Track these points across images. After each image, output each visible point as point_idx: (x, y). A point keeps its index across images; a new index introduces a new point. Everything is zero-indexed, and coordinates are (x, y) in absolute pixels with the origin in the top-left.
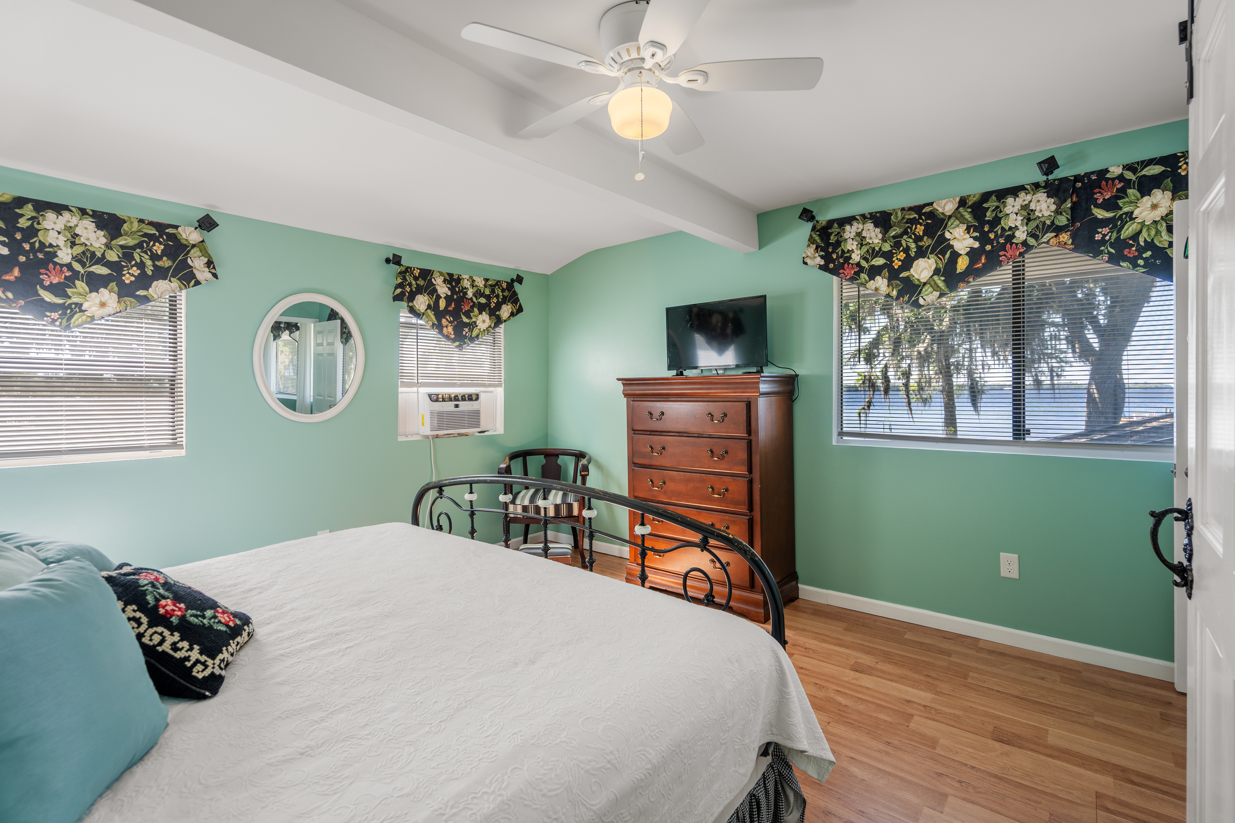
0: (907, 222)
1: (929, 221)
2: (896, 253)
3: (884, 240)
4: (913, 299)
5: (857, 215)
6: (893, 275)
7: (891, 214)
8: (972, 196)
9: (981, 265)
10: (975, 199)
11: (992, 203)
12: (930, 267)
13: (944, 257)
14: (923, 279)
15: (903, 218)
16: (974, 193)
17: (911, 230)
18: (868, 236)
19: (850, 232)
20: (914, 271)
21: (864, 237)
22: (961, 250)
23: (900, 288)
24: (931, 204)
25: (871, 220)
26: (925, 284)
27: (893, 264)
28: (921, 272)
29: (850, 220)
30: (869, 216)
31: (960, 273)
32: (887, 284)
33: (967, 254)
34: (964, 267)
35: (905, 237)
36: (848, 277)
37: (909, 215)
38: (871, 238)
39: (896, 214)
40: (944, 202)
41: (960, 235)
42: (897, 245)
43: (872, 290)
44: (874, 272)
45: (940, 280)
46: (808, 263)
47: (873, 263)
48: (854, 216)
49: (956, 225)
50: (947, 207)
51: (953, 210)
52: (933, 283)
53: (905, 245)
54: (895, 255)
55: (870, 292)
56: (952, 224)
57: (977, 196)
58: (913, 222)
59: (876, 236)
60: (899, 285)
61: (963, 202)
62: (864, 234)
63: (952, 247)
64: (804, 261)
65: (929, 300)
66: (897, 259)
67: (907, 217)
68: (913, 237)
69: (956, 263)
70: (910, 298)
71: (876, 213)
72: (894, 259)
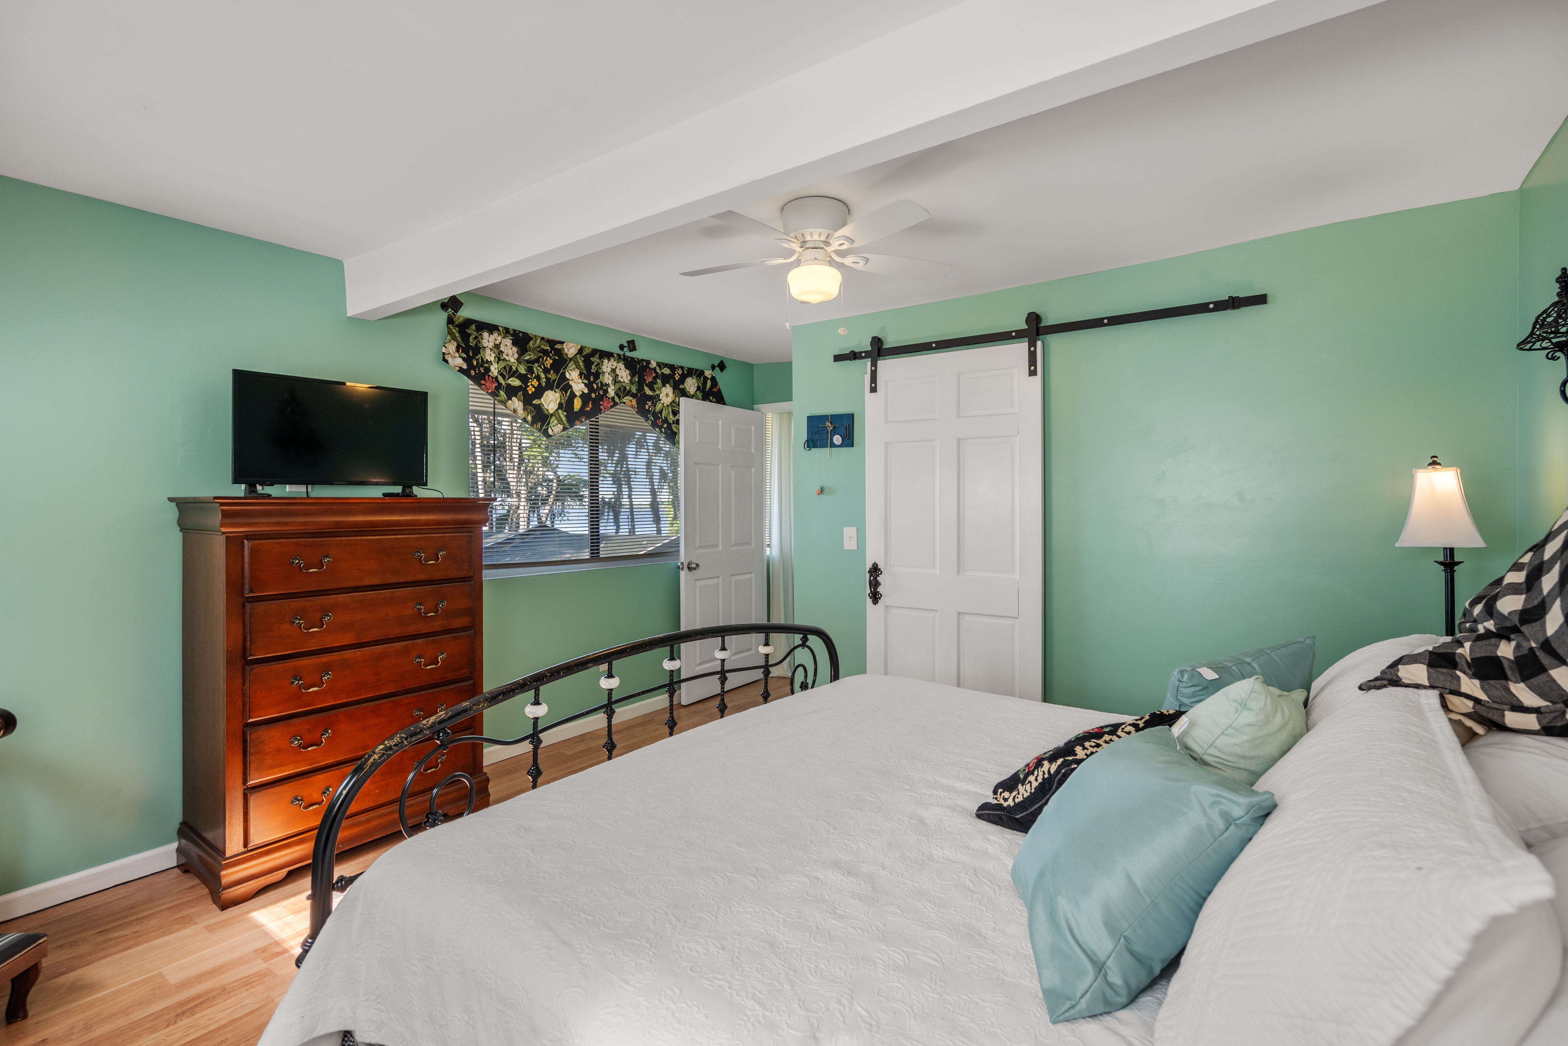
0: (540, 352)
1: (557, 358)
2: (531, 379)
3: (519, 360)
4: (544, 428)
5: (501, 327)
6: (528, 401)
7: (531, 339)
8: (587, 348)
9: (589, 408)
10: (588, 351)
11: (596, 359)
12: (556, 401)
13: (566, 394)
14: (551, 410)
15: (539, 347)
16: (590, 346)
17: (543, 360)
18: (506, 351)
19: (489, 341)
20: (544, 400)
21: (501, 352)
22: (577, 391)
23: (534, 414)
24: (562, 343)
25: (513, 337)
26: (552, 415)
27: (528, 389)
28: (549, 403)
29: (492, 328)
30: (512, 332)
31: (576, 411)
32: (523, 407)
33: (580, 396)
34: (579, 407)
35: (536, 365)
36: (490, 391)
37: (545, 345)
38: (508, 355)
39: (536, 340)
40: (572, 344)
41: (575, 378)
42: (530, 370)
43: (511, 411)
44: (512, 392)
45: (563, 414)
46: (449, 362)
47: (509, 382)
48: (498, 326)
49: (573, 368)
50: (571, 350)
51: (574, 355)
52: (557, 416)
53: (536, 373)
54: (530, 381)
55: (509, 412)
56: (571, 367)
57: (590, 350)
58: (546, 353)
59: (513, 355)
60: (533, 412)
61: (581, 351)
62: (502, 349)
63: (571, 387)
64: (444, 357)
65: (555, 431)
66: (532, 385)
67: (542, 346)
68: (543, 367)
69: (573, 403)
70: (542, 426)
71: (520, 332)
72: (529, 384)
